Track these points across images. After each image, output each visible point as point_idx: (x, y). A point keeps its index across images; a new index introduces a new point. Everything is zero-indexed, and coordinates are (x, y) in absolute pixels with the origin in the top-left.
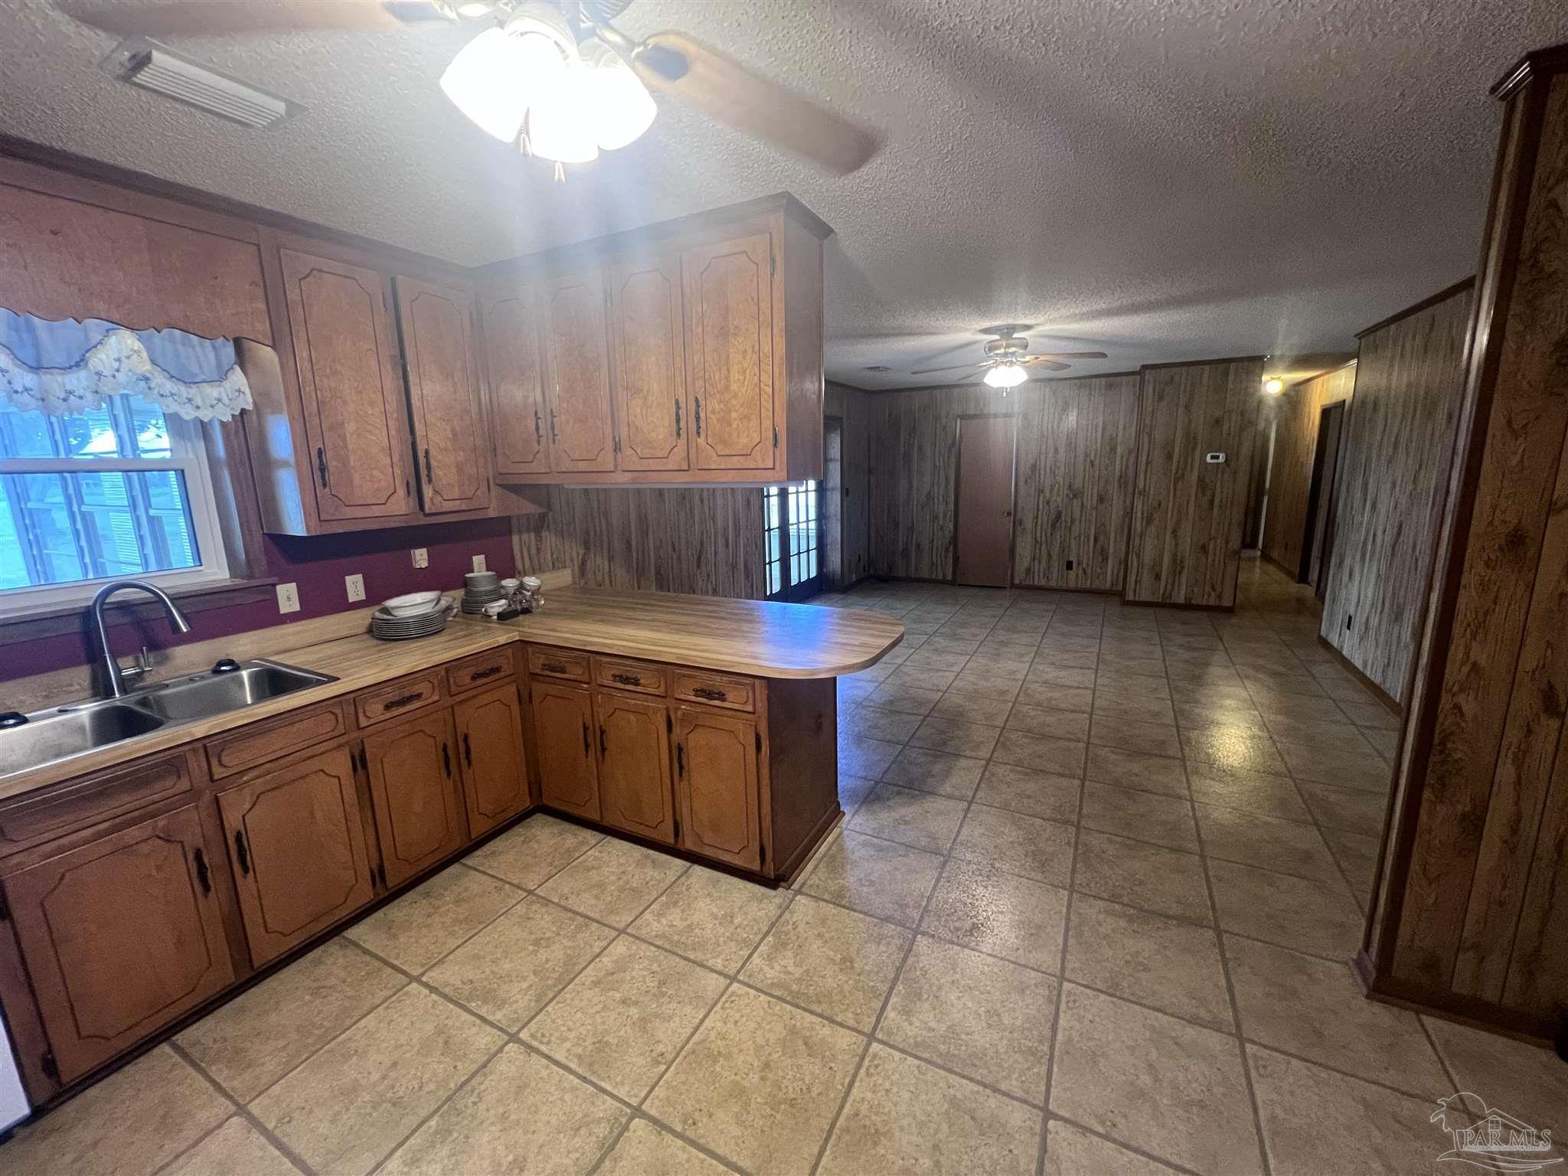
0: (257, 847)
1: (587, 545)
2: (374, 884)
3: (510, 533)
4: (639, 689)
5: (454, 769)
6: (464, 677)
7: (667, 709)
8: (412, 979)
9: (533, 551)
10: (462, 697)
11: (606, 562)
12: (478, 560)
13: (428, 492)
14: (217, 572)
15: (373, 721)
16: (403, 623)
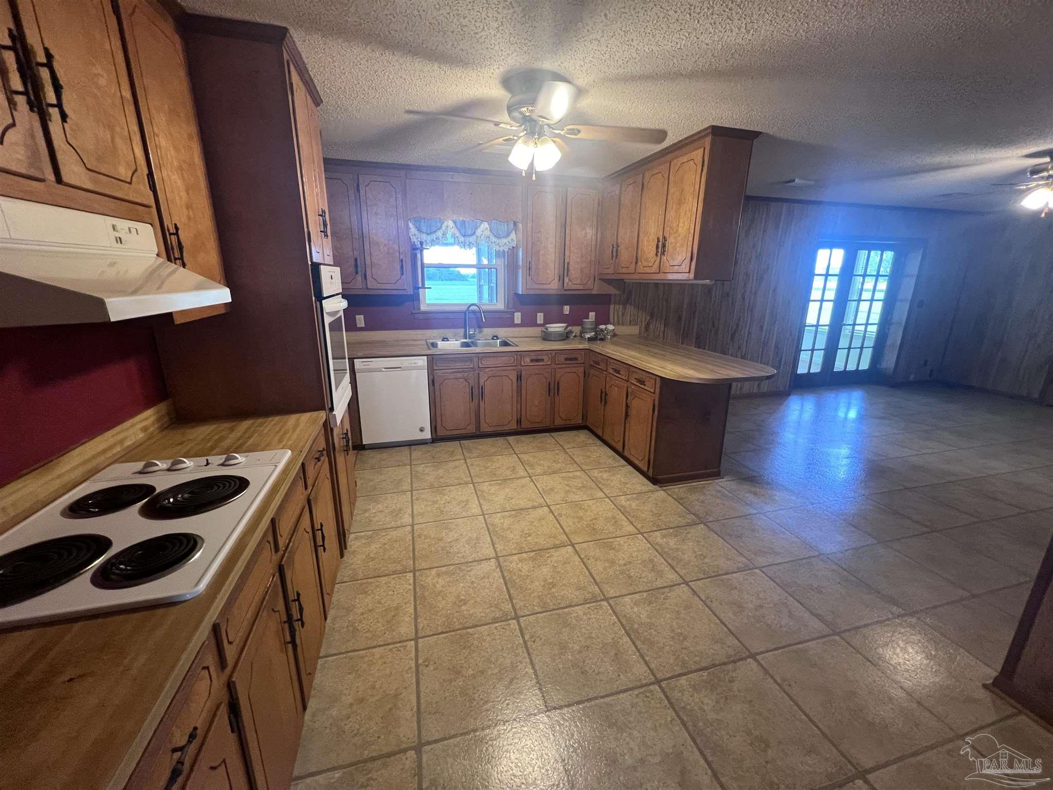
0: (486, 392)
1: (652, 316)
2: (517, 424)
3: (610, 304)
4: (620, 376)
5: (552, 395)
6: (562, 358)
7: (627, 387)
8: (515, 453)
9: (620, 313)
10: (560, 366)
11: (663, 327)
12: (592, 315)
13: (566, 280)
14: (500, 306)
15: (526, 364)
16: (550, 334)
